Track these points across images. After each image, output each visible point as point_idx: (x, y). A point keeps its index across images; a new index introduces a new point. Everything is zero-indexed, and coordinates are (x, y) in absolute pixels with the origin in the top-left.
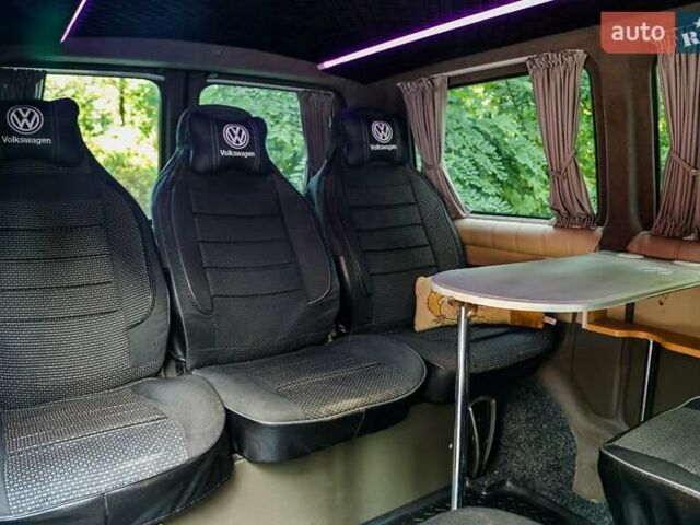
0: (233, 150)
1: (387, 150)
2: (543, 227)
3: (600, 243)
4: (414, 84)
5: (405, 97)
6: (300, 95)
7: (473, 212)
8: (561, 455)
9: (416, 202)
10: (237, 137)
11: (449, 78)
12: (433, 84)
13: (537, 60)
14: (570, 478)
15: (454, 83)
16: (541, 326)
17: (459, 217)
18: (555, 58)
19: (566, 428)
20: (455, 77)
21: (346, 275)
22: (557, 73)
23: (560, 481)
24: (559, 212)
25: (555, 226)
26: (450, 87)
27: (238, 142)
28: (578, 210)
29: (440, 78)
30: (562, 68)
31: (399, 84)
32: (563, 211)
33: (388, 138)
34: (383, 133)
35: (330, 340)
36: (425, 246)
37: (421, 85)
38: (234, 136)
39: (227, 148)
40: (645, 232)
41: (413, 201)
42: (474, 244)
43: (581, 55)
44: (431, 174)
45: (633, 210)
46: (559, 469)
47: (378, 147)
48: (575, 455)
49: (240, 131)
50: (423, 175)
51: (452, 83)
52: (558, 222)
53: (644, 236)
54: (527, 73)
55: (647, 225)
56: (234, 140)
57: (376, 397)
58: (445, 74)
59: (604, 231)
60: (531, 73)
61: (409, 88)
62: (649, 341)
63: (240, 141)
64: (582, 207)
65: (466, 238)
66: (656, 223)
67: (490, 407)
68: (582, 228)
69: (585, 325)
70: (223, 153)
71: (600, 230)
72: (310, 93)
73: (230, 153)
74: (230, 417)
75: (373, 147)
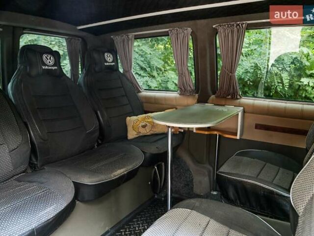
0: (48, 66)
1: (111, 65)
2: (175, 95)
3: (198, 100)
4: (119, 37)
5: (115, 42)
6: (67, 40)
7: (145, 90)
8: (188, 180)
9: (123, 87)
10: (49, 60)
11: (135, 35)
12: (128, 38)
13: (173, 31)
14: (192, 188)
15: (137, 38)
16: (178, 133)
17: (140, 92)
18: (180, 31)
19: (188, 170)
20: (137, 35)
21: (101, 119)
22: (181, 36)
23: (189, 190)
24: (181, 89)
25: (180, 94)
26: (135, 39)
27: (50, 62)
28: (189, 88)
29: (131, 35)
30: (183, 34)
31: (112, 37)
32: (183, 89)
33: (111, 60)
34: (109, 58)
35: (96, 147)
36: (127, 104)
37: (123, 38)
38: (48, 59)
39: (45, 65)
40: (214, 96)
41: (121, 86)
42: (146, 103)
43: (190, 30)
44: (127, 75)
45: (209, 88)
46: (188, 185)
47: (108, 64)
48: (193, 179)
49: (50, 57)
50: (123, 74)
51: (136, 37)
52: (181, 93)
53: (213, 97)
54: (168, 35)
55: (214, 93)
56: (48, 61)
57: (130, 167)
58: (134, 34)
59: (198, 96)
60: (170, 35)
61: (117, 39)
62: (217, 135)
63: (51, 61)
64: (190, 87)
65: (144, 100)
66: (217, 92)
67: (162, 166)
68: (190, 95)
69: (195, 131)
70: (43, 67)
71: (197, 95)
72: (71, 39)
73: (47, 67)
74: (76, 184)
75: (106, 64)
